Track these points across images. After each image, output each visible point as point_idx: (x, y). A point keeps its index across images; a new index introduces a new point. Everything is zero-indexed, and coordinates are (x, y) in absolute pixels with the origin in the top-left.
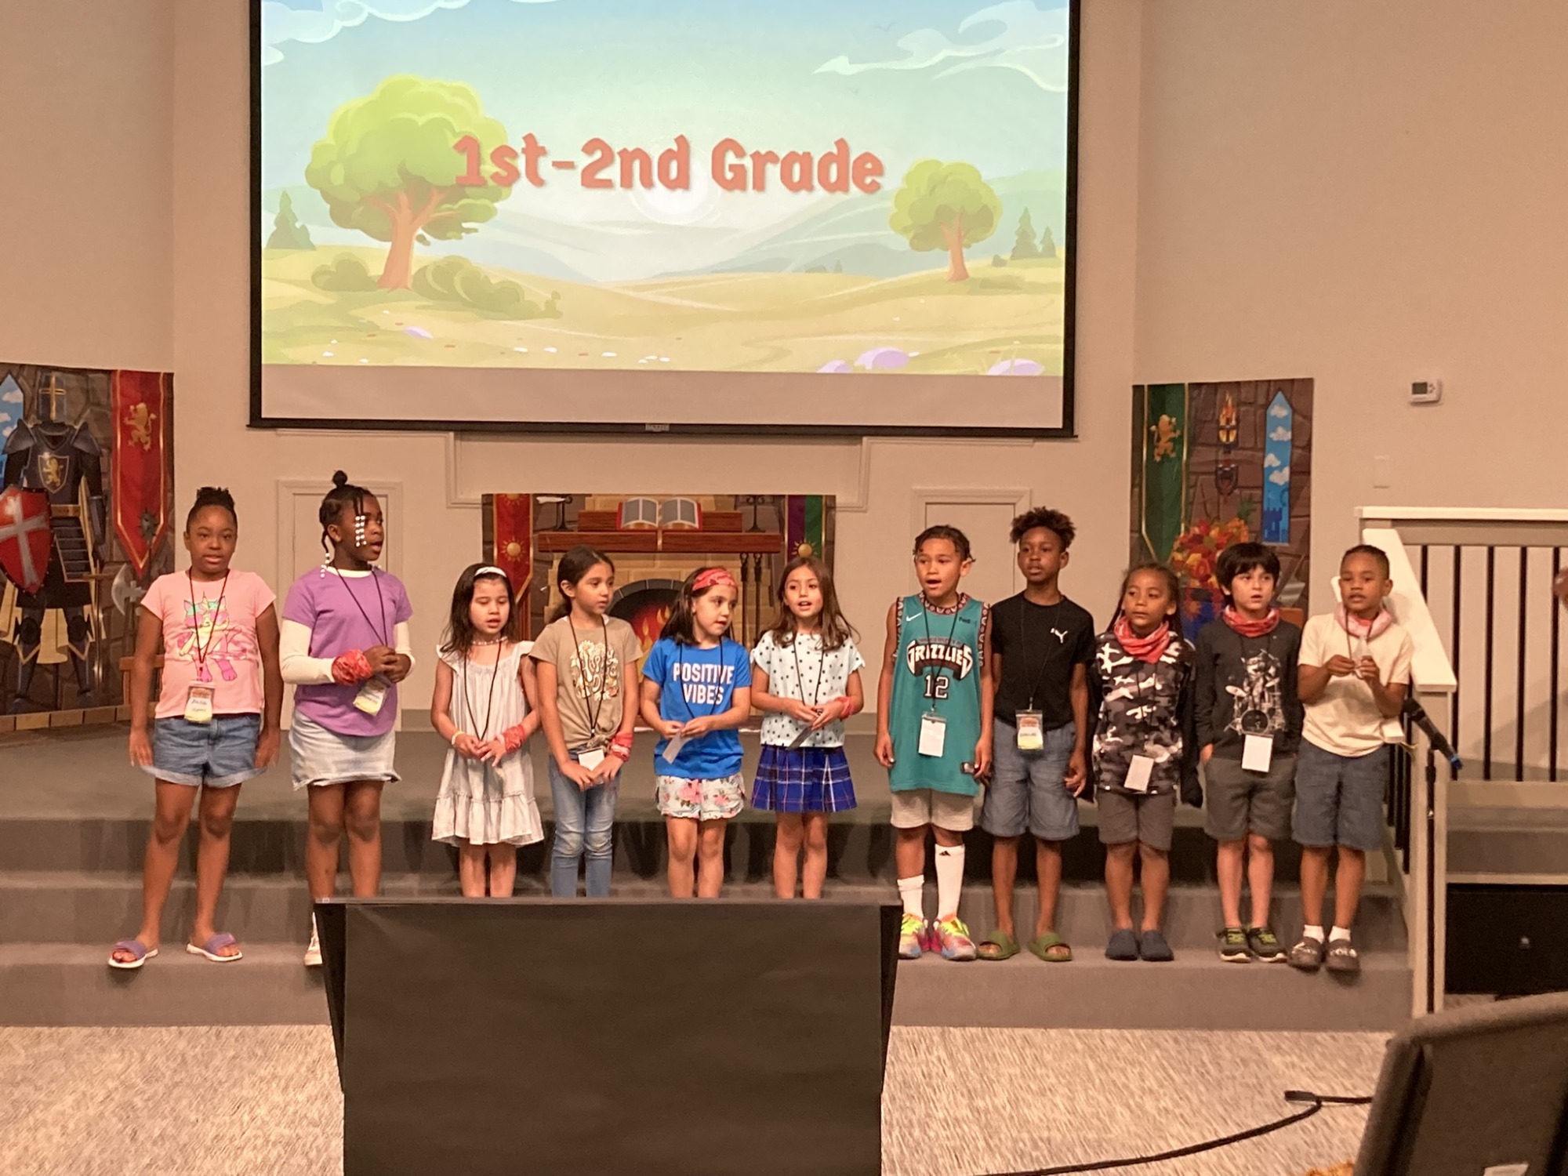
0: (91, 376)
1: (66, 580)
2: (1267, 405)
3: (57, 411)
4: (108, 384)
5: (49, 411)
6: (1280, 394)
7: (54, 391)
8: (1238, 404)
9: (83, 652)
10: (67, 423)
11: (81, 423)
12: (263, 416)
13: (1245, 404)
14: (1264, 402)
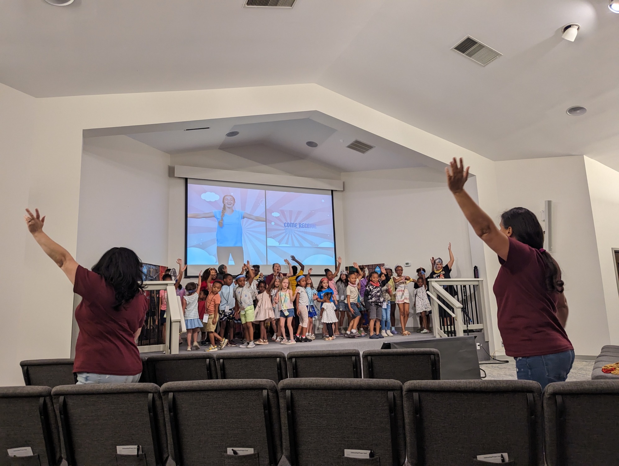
1: (152, 310)
2: (375, 269)
3: (152, 274)
4: (159, 268)
5: (150, 274)
6: (377, 266)
7: (152, 270)
8: (369, 269)
9: (154, 326)
10: (153, 277)
11: (155, 277)
14: (374, 268)
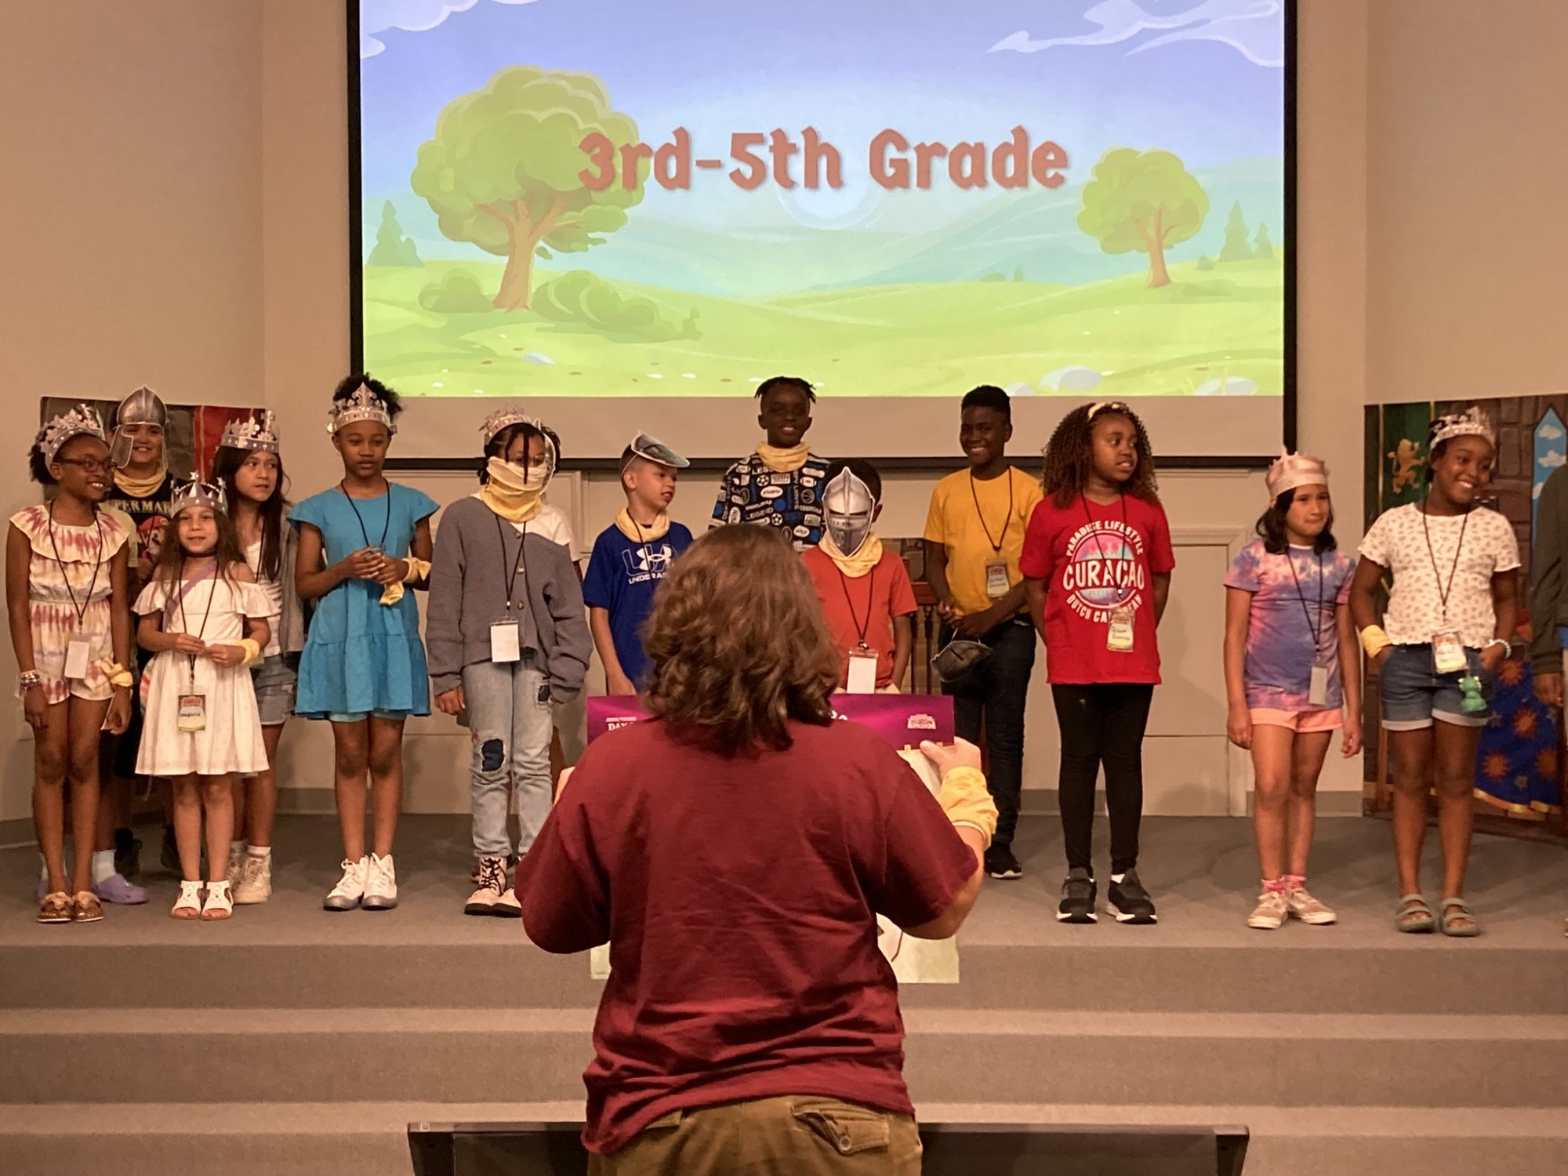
2: (1534, 426)
4: (191, 420)
6: (1551, 414)
13: (1507, 424)
14: (1530, 422)
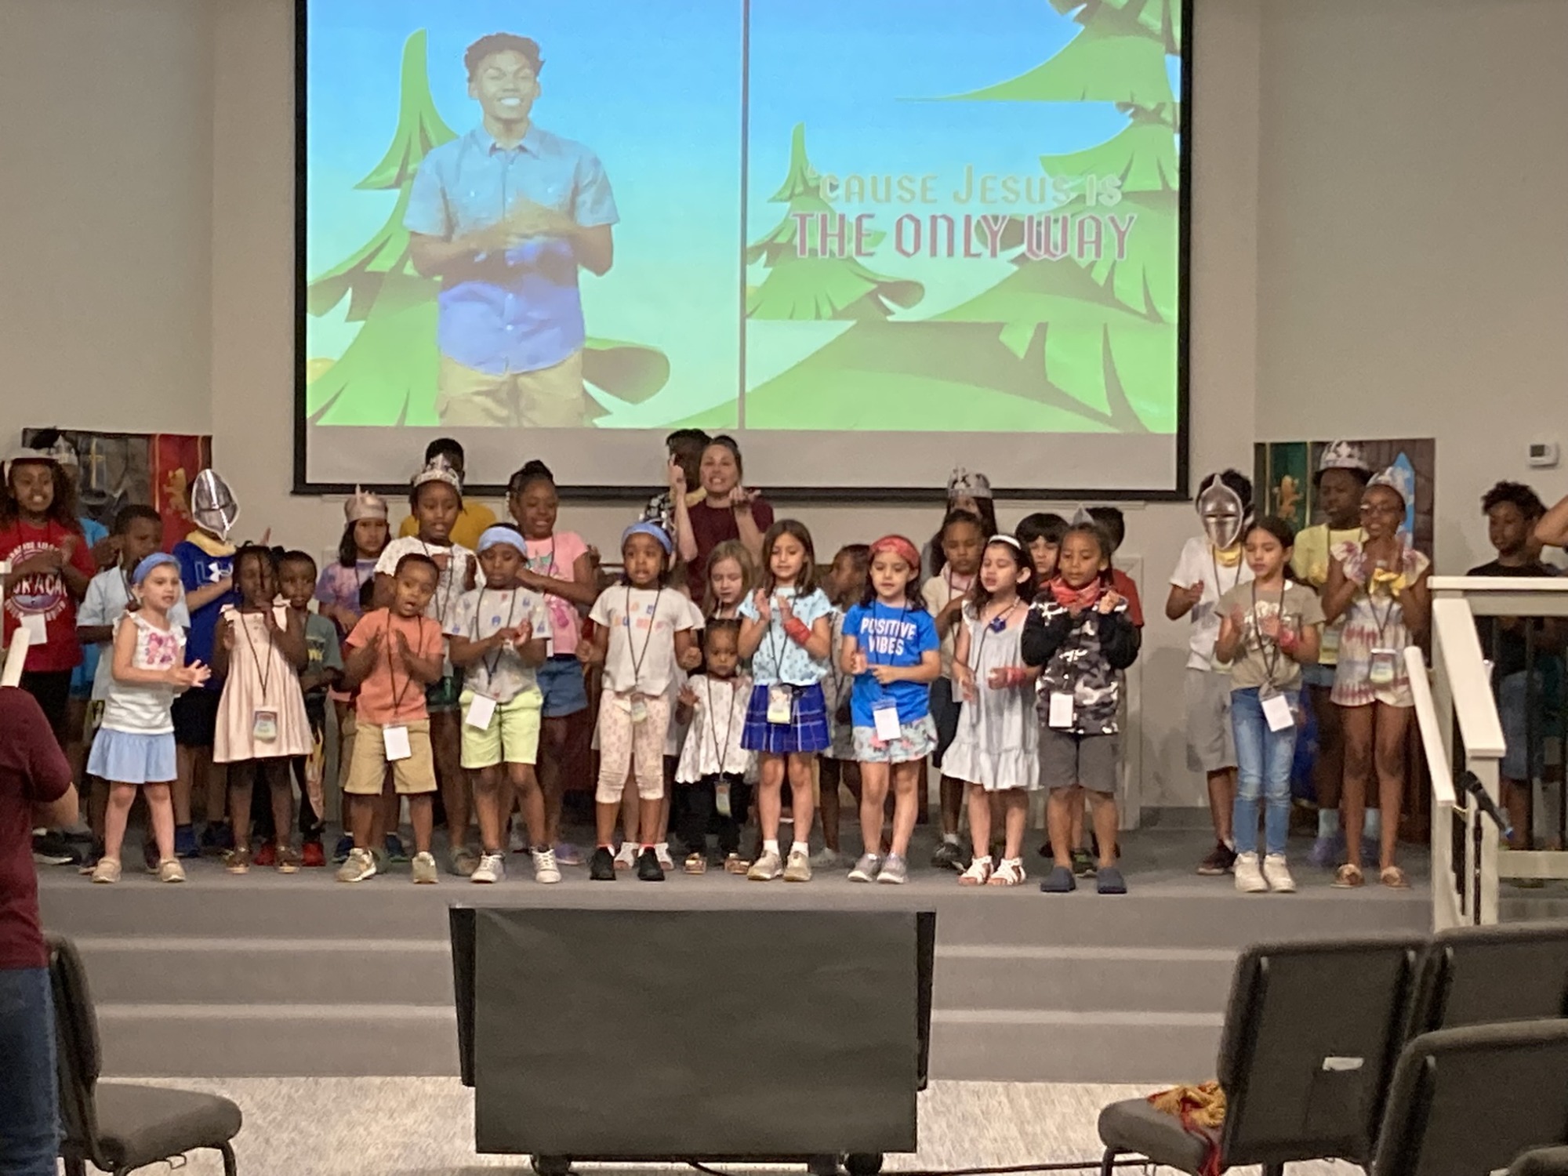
0: (132, 441)
3: (98, 479)
4: (148, 447)
5: (89, 478)
6: (1402, 456)
7: (95, 459)
10: (107, 491)
11: (120, 492)
12: (309, 480)
